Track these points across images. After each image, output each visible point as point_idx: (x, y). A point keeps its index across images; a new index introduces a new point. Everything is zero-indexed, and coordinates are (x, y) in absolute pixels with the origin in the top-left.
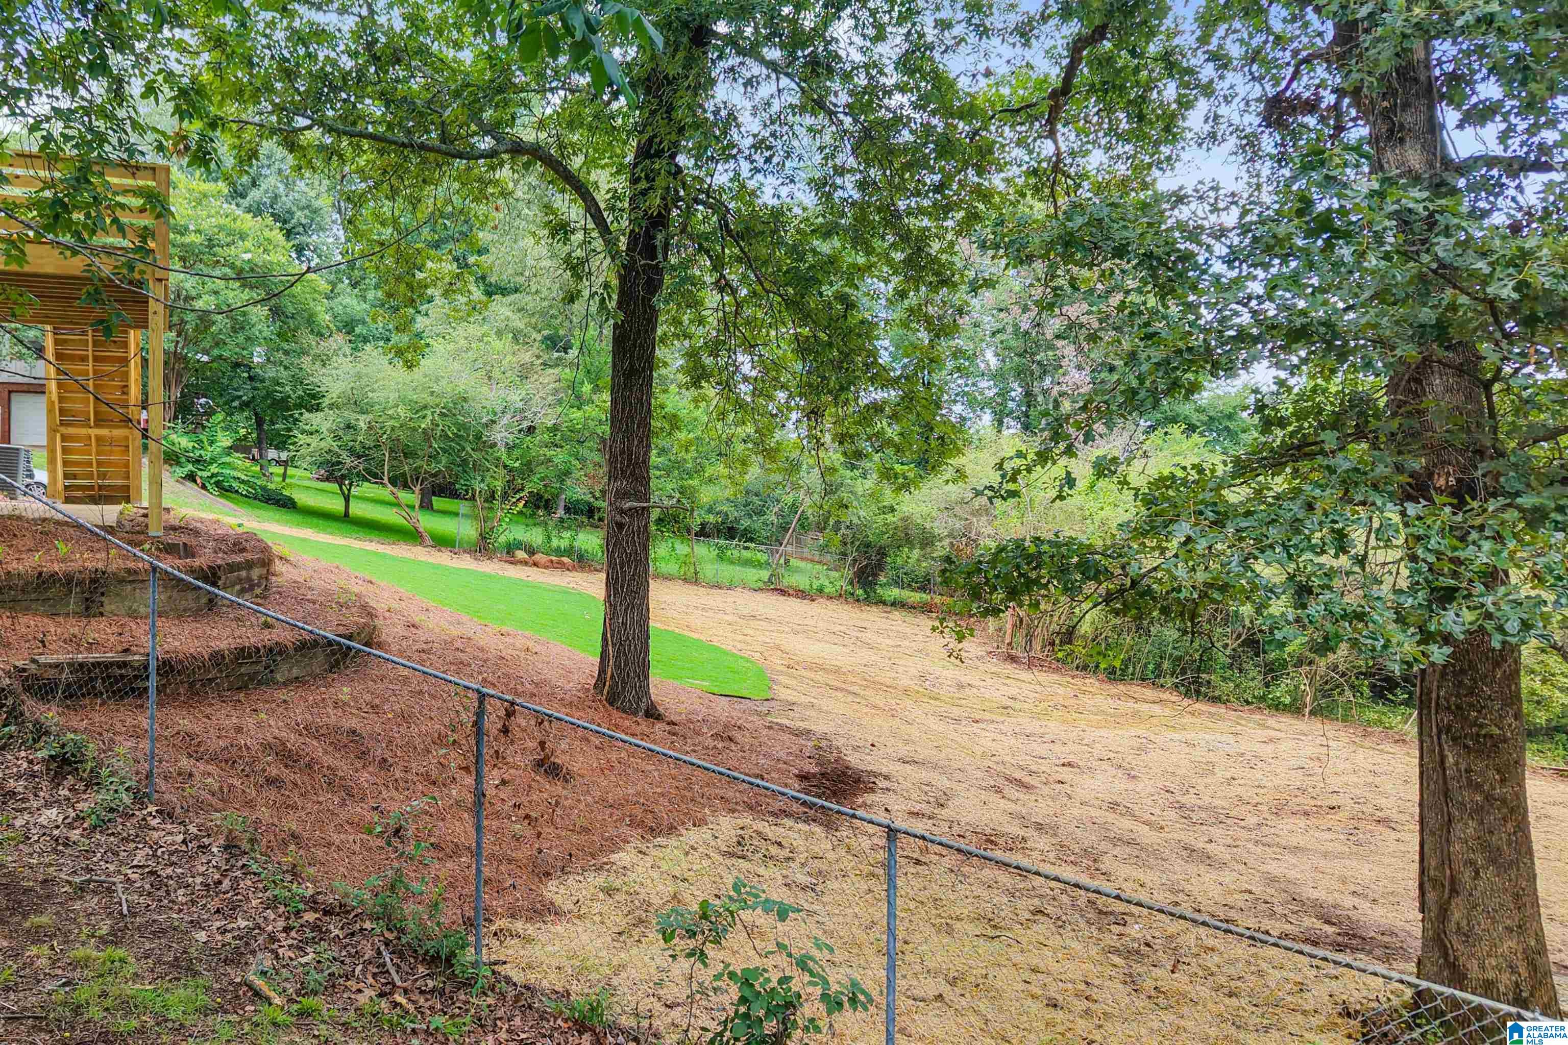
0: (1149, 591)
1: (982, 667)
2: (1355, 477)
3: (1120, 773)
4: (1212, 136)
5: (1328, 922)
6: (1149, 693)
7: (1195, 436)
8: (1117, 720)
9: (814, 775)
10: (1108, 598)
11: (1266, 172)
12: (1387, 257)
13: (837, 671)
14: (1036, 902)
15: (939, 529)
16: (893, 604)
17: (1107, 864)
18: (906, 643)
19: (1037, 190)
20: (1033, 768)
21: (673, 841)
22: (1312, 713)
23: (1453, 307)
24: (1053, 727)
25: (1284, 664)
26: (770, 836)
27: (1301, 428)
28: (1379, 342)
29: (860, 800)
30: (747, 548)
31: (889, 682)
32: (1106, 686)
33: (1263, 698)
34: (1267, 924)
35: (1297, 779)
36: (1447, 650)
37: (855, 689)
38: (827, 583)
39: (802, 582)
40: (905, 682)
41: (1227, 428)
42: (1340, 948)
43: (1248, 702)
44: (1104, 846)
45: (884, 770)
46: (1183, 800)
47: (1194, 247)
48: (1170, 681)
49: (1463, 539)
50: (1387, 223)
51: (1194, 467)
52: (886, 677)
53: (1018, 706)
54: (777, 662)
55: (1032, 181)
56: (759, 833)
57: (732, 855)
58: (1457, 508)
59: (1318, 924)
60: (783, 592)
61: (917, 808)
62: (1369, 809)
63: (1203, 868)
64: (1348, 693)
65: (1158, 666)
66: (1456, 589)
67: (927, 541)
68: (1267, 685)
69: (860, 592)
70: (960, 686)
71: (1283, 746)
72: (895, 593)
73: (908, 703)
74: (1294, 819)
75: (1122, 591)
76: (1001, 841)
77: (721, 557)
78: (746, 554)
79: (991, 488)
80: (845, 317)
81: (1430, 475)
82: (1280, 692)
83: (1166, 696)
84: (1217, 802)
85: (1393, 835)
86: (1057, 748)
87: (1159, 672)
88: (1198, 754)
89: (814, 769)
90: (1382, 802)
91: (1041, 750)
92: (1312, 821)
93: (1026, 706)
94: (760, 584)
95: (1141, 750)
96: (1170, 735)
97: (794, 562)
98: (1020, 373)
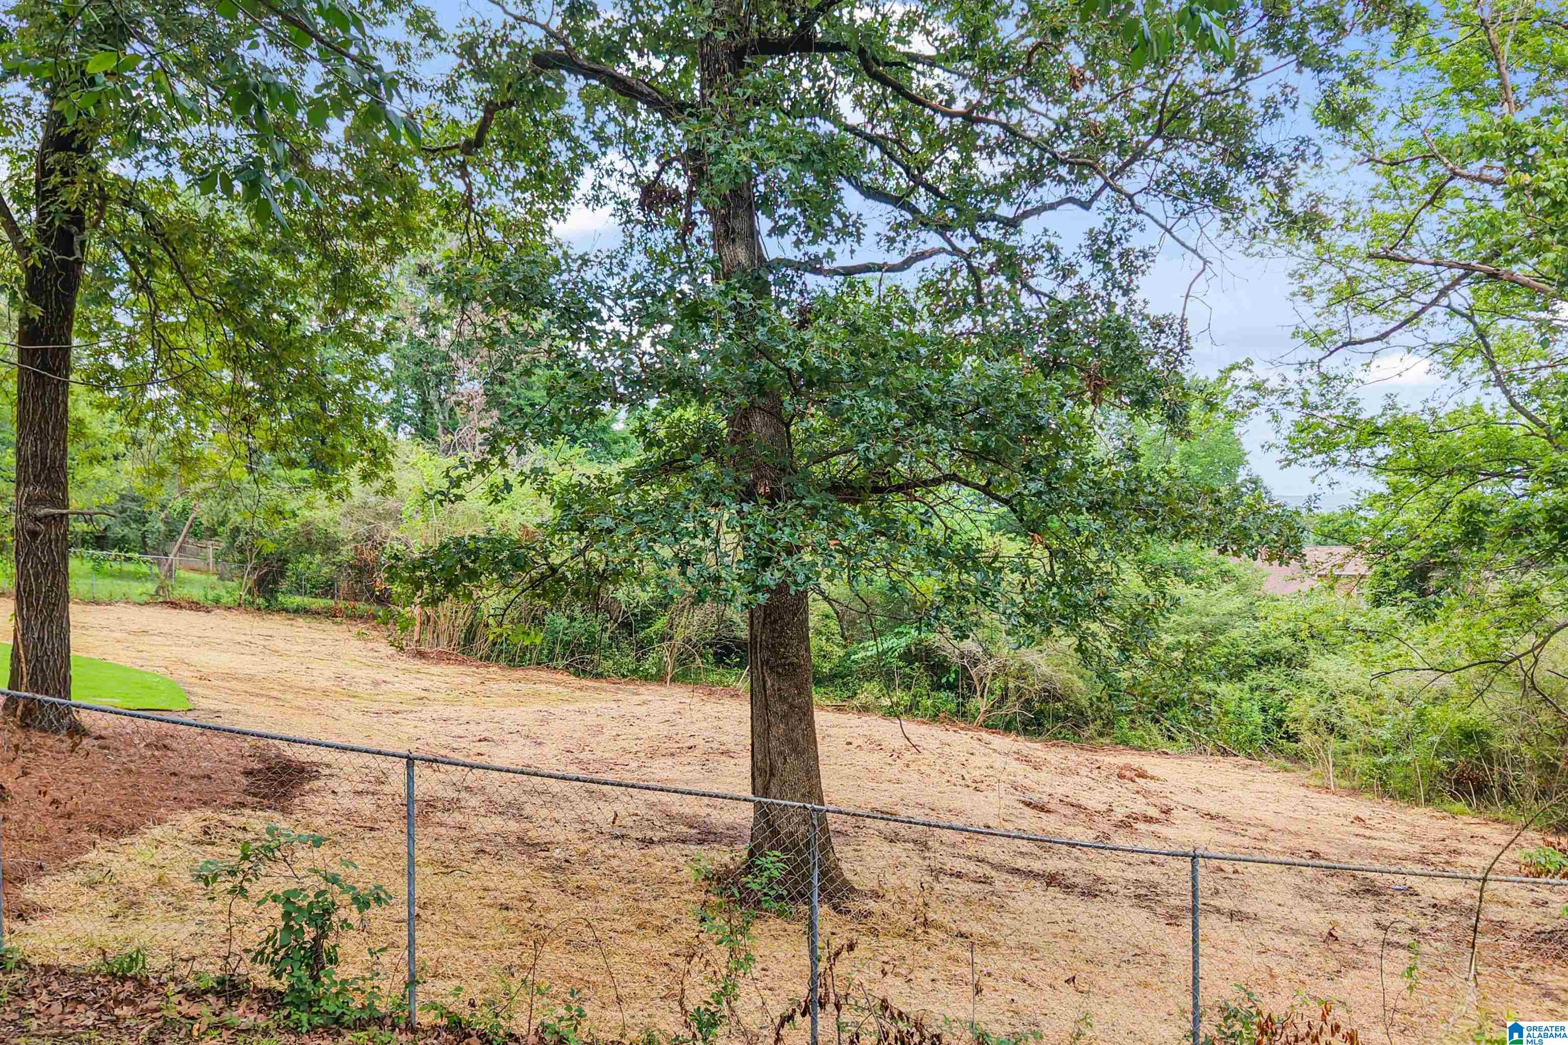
0: (564, 578)
1: (394, 665)
2: (713, 486)
3: (528, 742)
4: (597, 199)
5: (691, 827)
6: (544, 675)
7: (577, 446)
8: (521, 699)
9: (260, 771)
10: (533, 584)
11: (637, 234)
12: (730, 337)
13: (251, 679)
14: (477, 845)
15: (342, 533)
16: (296, 611)
17: (528, 810)
18: (316, 647)
19: (447, 222)
20: (455, 745)
21: (136, 839)
22: (673, 680)
23: (767, 371)
24: (467, 711)
25: (651, 643)
26: (233, 823)
27: (671, 447)
28: (725, 392)
29: (307, 787)
30: (129, 559)
31: (308, 685)
32: (506, 673)
33: (635, 671)
34: (650, 834)
35: (665, 729)
36: (767, 596)
37: (274, 694)
38: (223, 593)
39: (196, 594)
40: (322, 683)
41: (602, 440)
42: (701, 842)
43: (624, 676)
44: (524, 798)
45: (325, 760)
46: (581, 756)
47: (598, 306)
48: (561, 663)
49: (774, 527)
50: (730, 314)
51: (596, 476)
52: (304, 681)
53: (432, 696)
54: (186, 674)
55: (444, 213)
56: (222, 822)
57: (200, 843)
58: (772, 505)
59: (685, 829)
60: (174, 605)
61: (361, 787)
62: (715, 745)
63: (601, 804)
64: (699, 661)
65: (551, 651)
66: (770, 558)
67: (330, 545)
68: (638, 660)
69: (260, 601)
70: (376, 684)
71: (653, 706)
72: (297, 600)
73: (328, 702)
74: (663, 760)
75: (543, 577)
76: (439, 804)
77: (97, 570)
78: (130, 567)
79: (442, 493)
80: (288, 331)
81: (755, 485)
82: (648, 665)
83: (559, 676)
84: (607, 755)
85: (733, 761)
86: (473, 727)
87: (551, 656)
88: (590, 719)
89: (257, 766)
90: (724, 739)
91: (460, 731)
92: (676, 760)
93: (438, 696)
94: (145, 598)
95: (543, 722)
96: (566, 706)
97: (182, 573)
98: (418, 382)
